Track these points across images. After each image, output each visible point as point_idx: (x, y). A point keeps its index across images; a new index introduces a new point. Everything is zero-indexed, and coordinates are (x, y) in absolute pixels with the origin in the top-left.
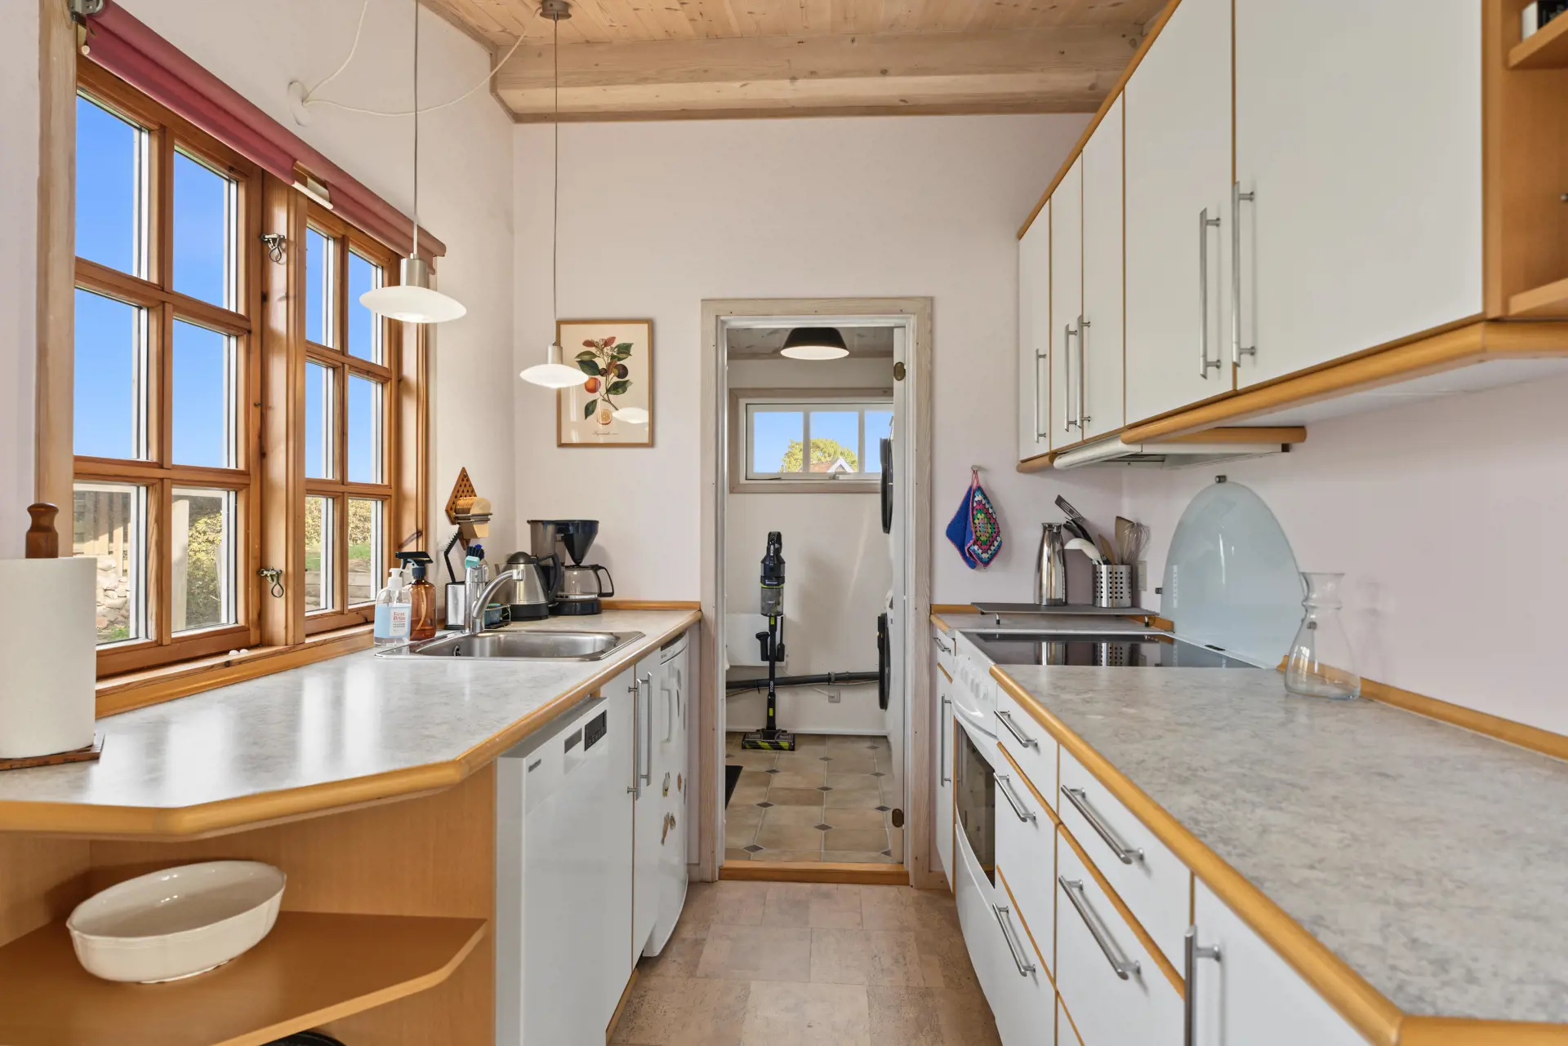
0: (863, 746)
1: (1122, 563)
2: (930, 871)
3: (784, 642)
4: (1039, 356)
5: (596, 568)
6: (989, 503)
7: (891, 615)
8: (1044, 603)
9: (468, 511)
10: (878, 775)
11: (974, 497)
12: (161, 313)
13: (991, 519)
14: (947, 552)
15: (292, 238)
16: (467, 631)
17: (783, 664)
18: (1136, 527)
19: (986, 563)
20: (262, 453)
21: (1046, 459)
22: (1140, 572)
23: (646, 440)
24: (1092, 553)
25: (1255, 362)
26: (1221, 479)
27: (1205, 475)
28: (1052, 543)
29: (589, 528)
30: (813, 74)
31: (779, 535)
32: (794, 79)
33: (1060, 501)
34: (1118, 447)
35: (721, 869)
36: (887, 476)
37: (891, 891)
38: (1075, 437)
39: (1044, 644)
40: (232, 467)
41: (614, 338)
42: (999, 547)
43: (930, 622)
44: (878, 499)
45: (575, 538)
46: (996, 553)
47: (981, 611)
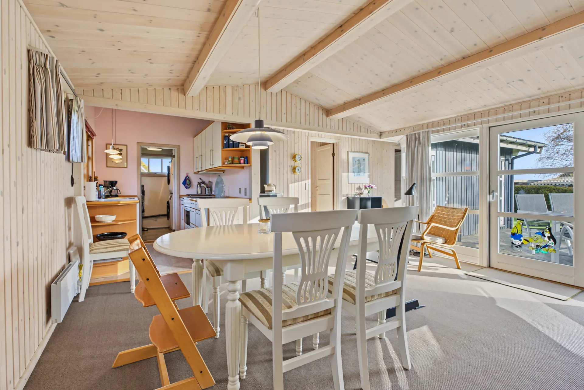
1: (209, 187)
4: (197, 157)
5: (117, 189)
6: (189, 179)
8: (198, 194)
11: (187, 177)
13: (190, 181)
14: (182, 186)
18: (211, 182)
19: (189, 188)
21: (198, 172)
22: (212, 189)
23: (126, 167)
24: (205, 186)
27: (217, 176)
28: (199, 185)
29: (116, 182)
31: (143, 185)
33: (200, 178)
34: (207, 172)
36: (169, 173)
38: (201, 170)
41: (119, 148)
43: (180, 198)
44: (166, 178)
45: (113, 184)
46: (190, 186)
47: (188, 195)
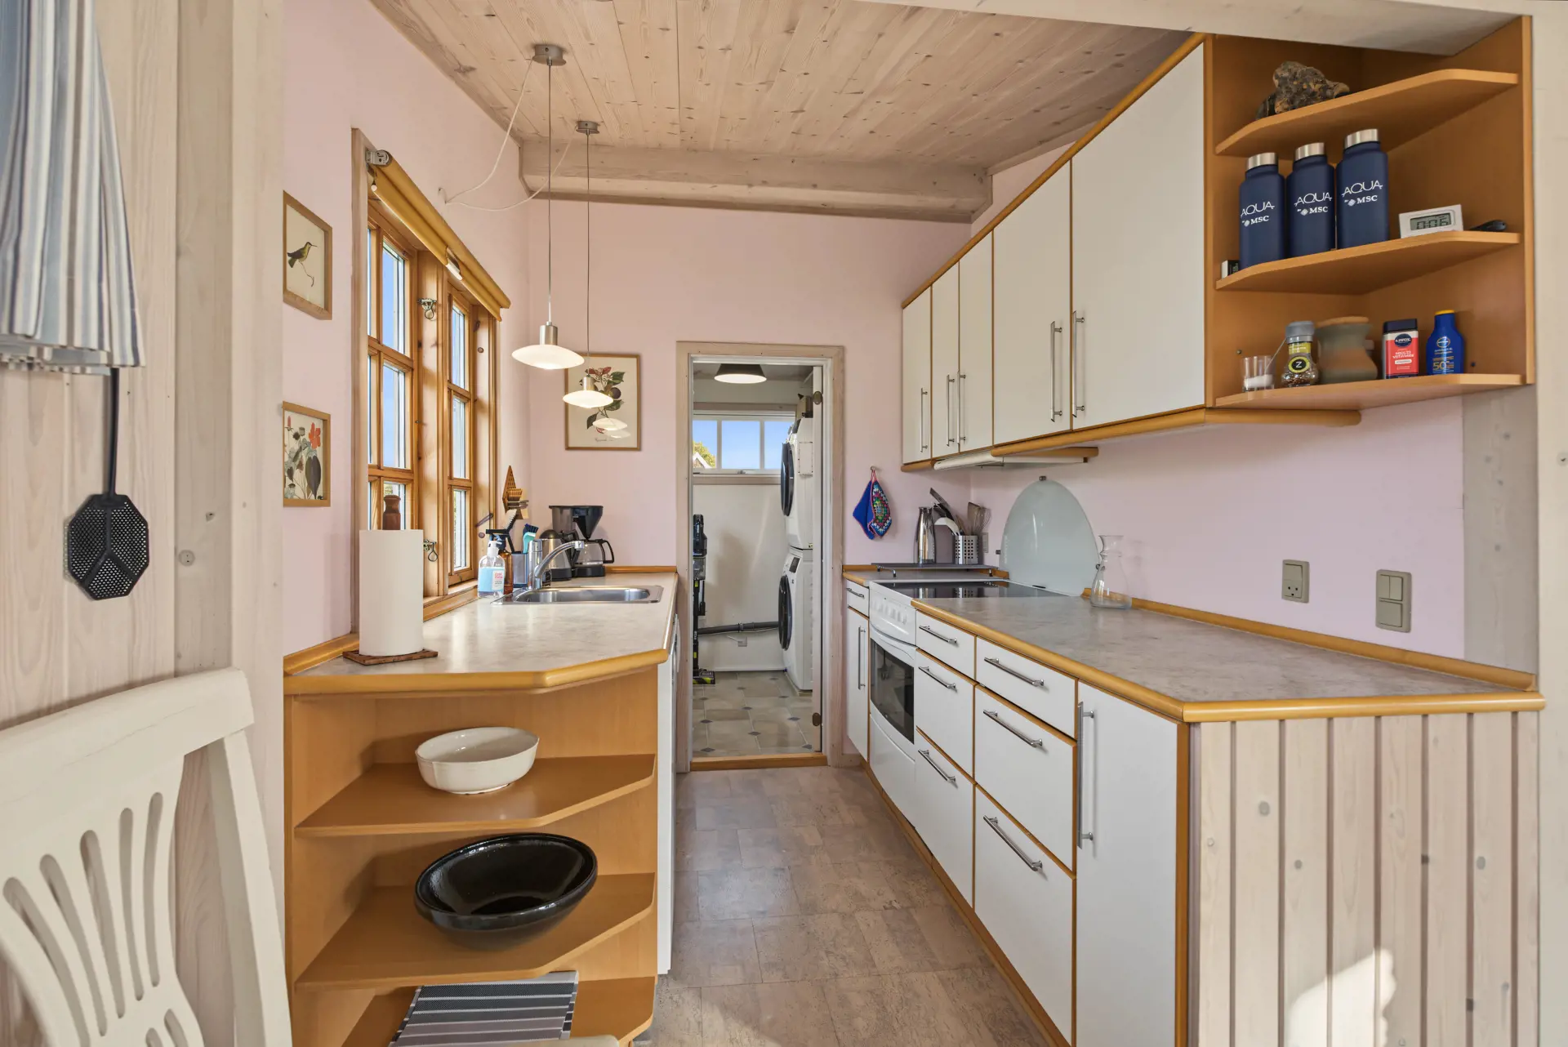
0: (767, 678)
1: (972, 534)
2: (843, 754)
3: (705, 601)
4: (923, 393)
5: (601, 542)
6: (883, 493)
7: (791, 577)
8: (921, 562)
9: (518, 499)
10: (784, 697)
11: (873, 488)
12: (378, 358)
13: (885, 504)
14: (853, 527)
15: (440, 302)
16: (530, 588)
17: (704, 617)
18: (982, 509)
19: (882, 535)
20: (419, 456)
21: (929, 463)
22: (984, 540)
23: (635, 446)
24: (954, 527)
25: (1085, 415)
26: (1043, 478)
27: (1033, 476)
28: (926, 521)
29: (597, 511)
30: (764, 183)
31: (701, 517)
32: (750, 185)
33: (933, 492)
34: (988, 457)
35: (691, 764)
36: (788, 470)
37: (817, 770)
38: (954, 450)
39: (921, 590)
40: (402, 467)
41: (610, 368)
42: (890, 524)
43: (843, 578)
44: (778, 489)
45: (586, 519)
46: (888, 527)
47: (879, 569)
